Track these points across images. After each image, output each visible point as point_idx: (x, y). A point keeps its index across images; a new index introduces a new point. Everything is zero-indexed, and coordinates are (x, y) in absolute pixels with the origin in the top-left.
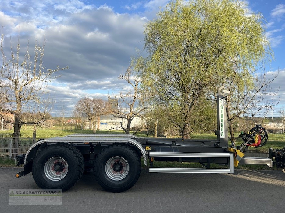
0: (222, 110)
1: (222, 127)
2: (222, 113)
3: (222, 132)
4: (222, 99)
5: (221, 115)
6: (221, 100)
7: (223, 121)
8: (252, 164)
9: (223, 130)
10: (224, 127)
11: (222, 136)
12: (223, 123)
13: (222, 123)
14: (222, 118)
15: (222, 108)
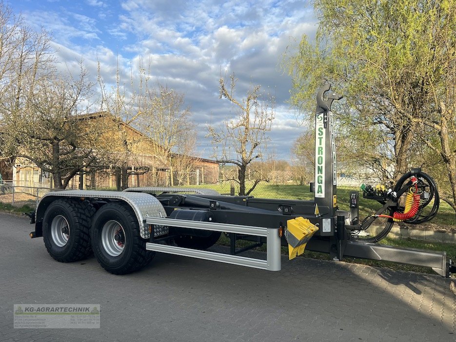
0: (320, 139)
1: (320, 174)
2: (320, 144)
3: (321, 184)
4: (323, 114)
5: (319, 148)
6: (319, 116)
7: (322, 160)
8: (393, 262)
9: (321, 180)
10: (323, 175)
11: (320, 194)
12: (323, 165)
13: (320, 166)
14: (320, 155)
15: (322, 134)
